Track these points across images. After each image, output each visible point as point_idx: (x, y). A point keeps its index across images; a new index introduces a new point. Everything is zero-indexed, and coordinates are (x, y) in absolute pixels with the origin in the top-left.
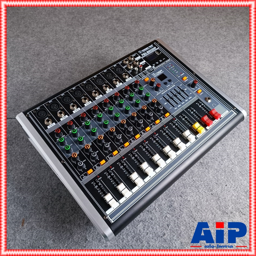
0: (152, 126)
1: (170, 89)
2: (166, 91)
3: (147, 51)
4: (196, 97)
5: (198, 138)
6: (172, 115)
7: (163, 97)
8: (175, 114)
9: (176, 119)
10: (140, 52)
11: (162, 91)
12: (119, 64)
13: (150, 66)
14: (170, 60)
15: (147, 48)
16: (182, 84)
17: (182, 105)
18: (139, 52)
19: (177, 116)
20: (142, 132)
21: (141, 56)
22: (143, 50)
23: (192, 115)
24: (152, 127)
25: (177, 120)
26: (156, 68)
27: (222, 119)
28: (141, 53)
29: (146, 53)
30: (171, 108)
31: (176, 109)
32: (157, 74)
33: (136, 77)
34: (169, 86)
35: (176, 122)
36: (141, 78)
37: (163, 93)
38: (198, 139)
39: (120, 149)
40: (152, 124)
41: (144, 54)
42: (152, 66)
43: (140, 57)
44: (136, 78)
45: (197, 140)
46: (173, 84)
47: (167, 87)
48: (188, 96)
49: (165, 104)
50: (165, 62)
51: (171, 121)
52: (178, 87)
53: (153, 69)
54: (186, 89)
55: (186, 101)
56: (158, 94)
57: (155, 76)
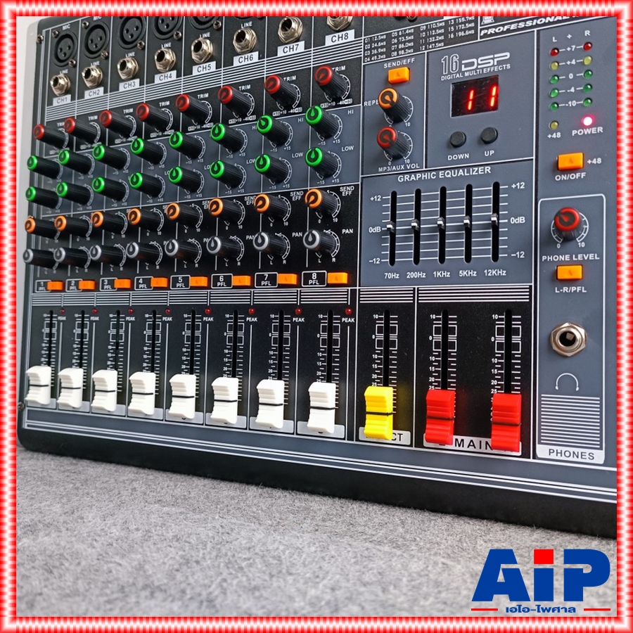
0: (263, 283)
1: (449, 174)
2: (424, 176)
4: (527, 285)
5: (358, 440)
6: (353, 292)
7: (394, 195)
8: (370, 293)
9: (353, 315)
11: (415, 166)
16: (528, 186)
17: (431, 280)
19: (368, 310)
20: (221, 279)
23: (425, 346)
24: (259, 284)
25: (352, 320)
26: (491, 31)
27: (531, 460)
30: (377, 261)
31: (390, 276)
33: (371, 42)
34: (461, 156)
35: (344, 325)
36: (388, 56)
37: (407, 177)
38: (354, 442)
39: (141, 281)
40: (266, 274)
44: (368, 47)
45: (346, 441)
46: (490, 158)
47: (450, 158)
48: (495, 258)
49: (371, 230)
51: (331, 310)
52: (496, 186)
53: (475, 28)
54: (521, 220)
55: (463, 273)
56: (386, 171)
57: (450, 73)
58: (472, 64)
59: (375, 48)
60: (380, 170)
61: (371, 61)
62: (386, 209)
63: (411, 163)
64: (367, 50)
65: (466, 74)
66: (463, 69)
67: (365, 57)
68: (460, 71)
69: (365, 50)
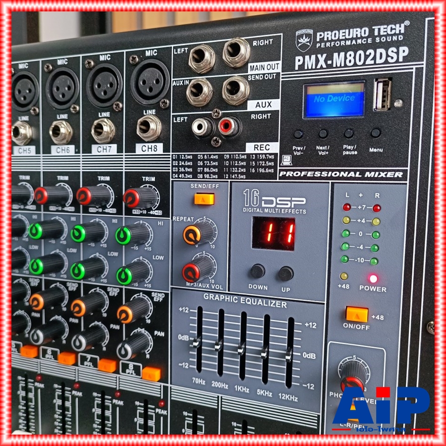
1: (250, 302)
2: (227, 298)
3: (339, 49)
4: (315, 414)
6: (166, 388)
7: (200, 310)
8: (179, 393)
9: (165, 408)
10: (304, 40)
11: (219, 287)
12: (173, 52)
13: (274, 147)
14: (400, 174)
15: (356, 32)
16: (319, 327)
17: (232, 392)
18: (298, 33)
19: (178, 407)
20: (49, 352)
21: (288, 66)
22: (328, 35)
25: (165, 412)
26: (289, 174)
28: (304, 46)
29: (322, 62)
30: (186, 366)
31: (198, 381)
32: (267, 202)
33: (178, 159)
34: (260, 287)
36: (195, 176)
37: (212, 296)
40: (89, 356)
41: (310, 61)
42: (284, 150)
43: (280, 70)
44: (175, 163)
47: (250, 286)
48: (289, 384)
49: (180, 337)
50: (363, 173)
51: (147, 400)
52: (291, 321)
53: (275, 167)
54: (312, 356)
55: (260, 392)
56: (193, 286)
57: (250, 206)
58: (271, 202)
59: (182, 166)
60: (188, 284)
61: (179, 178)
62: (193, 321)
63: (215, 284)
64: (175, 166)
65: (266, 211)
66: (263, 205)
67: (173, 173)
68: (260, 207)
69: (173, 166)
